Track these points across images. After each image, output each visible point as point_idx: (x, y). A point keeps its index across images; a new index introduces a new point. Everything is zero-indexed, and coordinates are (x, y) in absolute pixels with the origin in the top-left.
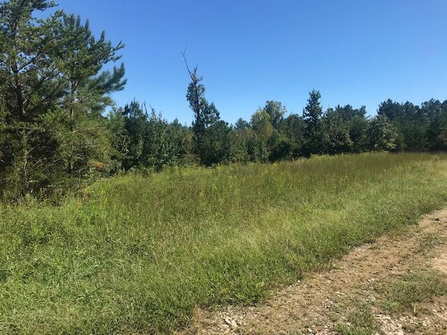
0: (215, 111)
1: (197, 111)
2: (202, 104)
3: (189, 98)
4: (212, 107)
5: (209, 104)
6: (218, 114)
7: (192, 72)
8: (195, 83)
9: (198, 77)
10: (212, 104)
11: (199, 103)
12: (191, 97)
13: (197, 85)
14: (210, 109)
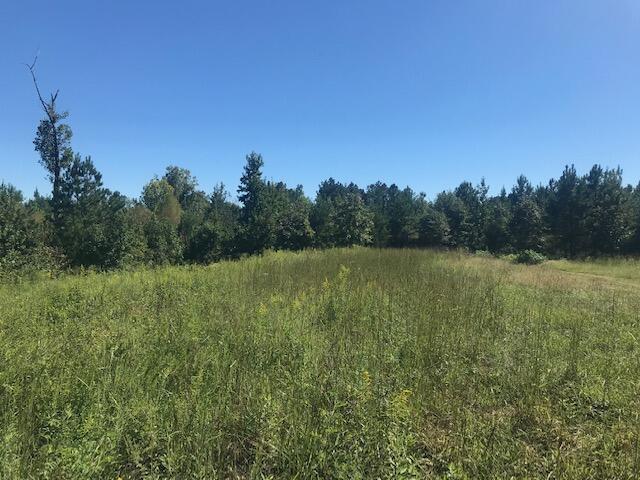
0: (93, 172)
1: (55, 169)
2: (65, 158)
3: (40, 146)
4: (88, 165)
5: (83, 159)
6: (98, 177)
7: (48, 101)
8: (53, 122)
9: (58, 110)
10: (88, 160)
11: (60, 157)
12: (43, 144)
13: (57, 125)
14: (84, 168)
